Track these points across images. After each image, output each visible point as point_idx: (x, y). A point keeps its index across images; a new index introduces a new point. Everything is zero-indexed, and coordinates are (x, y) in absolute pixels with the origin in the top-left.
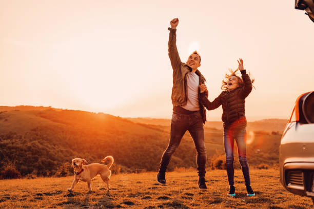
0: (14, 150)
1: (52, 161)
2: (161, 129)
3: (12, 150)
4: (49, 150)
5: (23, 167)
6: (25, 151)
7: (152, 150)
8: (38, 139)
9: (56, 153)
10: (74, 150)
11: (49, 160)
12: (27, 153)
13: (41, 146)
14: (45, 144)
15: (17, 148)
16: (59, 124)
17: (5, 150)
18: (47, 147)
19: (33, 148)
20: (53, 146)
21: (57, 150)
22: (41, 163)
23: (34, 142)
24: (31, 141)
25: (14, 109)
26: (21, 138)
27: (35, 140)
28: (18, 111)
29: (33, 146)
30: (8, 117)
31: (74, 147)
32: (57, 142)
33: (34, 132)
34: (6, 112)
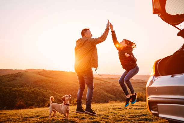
0: (25, 93)
1: (45, 98)
2: (103, 80)
3: (24, 93)
4: (43, 92)
5: (29, 102)
6: (31, 93)
7: (98, 91)
8: (38, 87)
9: (47, 94)
12: (32, 94)
13: (39, 91)
15: (26, 92)
16: (49, 78)
17: (20, 93)
18: (42, 90)
20: (45, 90)
22: (39, 100)
23: (36, 88)
24: (34, 88)
25: (25, 71)
26: (28, 86)
28: (27, 72)
29: (35, 91)
30: (22, 75)
31: (57, 91)
32: (48, 88)
33: (36, 83)
34: (21, 72)
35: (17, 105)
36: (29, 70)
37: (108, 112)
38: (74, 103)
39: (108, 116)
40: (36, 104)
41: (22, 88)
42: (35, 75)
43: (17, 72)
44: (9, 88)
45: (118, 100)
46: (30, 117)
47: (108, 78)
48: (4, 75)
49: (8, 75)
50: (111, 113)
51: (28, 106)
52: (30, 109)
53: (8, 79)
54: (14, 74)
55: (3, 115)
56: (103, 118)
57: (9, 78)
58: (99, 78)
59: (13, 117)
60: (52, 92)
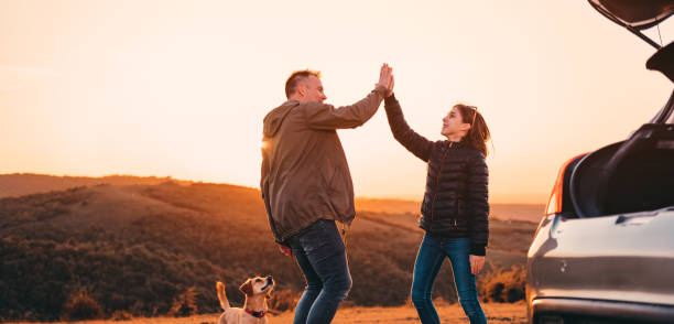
0: (99, 263)
1: (172, 284)
2: (386, 219)
3: (96, 263)
4: (165, 262)
5: (115, 296)
6: (121, 265)
7: (368, 262)
8: (146, 241)
9: (179, 270)
10: (214, 262)
11: (167, 282)
12: (124, 268)
13: (150, 255)
14: (159, 251)
15: (104, 259)
16: (186, 210)
17: (81, 262)
18: (162, 255)
19: (135, 258)
20: (173, 254)
21: (182, 262)
22: (150, 289)
23: (138, 246)
24: (131, 244)
25: (100, 183)
26: (112, 238)
27: (138, 241)
28: (107, 185)
29: (137, 255)
30: (88, 197)
31: (214, 257)
32: (181, 248)
33: (138, 228)
34: (84, 187)
35: (72, 306)
36: (115, 178)
38: (277, 304)
40: (140, 304)
41: (88, 245)
42: (134, 196)
43: (73, 187)
44: (45, 242)
45: (443, 295)
47: (408, 214)
48: (25, 194)
49: (39, 196)
51: (109, 310)
52: (117, 320)
53: (40, 208)
54: (62, 193)
57: (43, 205)
58: (372, 213)
60: (197, 261)
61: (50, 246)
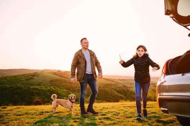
2: (114, 81)
3: (41, 91)
4: (58, 91)
5: (45, 99)
6: (47, 92)
7: (109, 91)
8: (53, 86)
10: (71, 91)
12: (48, 92)
13: (54, 89)
14: (57, 88)
15: (43, 90)
16: (63, 78)
17: (37, 91)
18: (57, 89)
20: (60, 89)
21: (62, 91)
23: (51, 87)
24: (49, 86)
25: (42, 71)
26: (44, 85)
27: (51, 86)
28: (44, 72)
29: (51, 89)
30: (39, 75)
31: (70, 90)
32: (62, 88)
33: (51, 82)
34: (38, 72)
35: (35, 102)
36: (45, 70)
37: (118, 109)
38: (87, 102)
39: (119, 113)
41: (39, 87)
42: (51, 75)
43: (35, 72)
44: (28, 86)
45: (128, 99)
46: (46, 112)
47: (120, 79)
48: (23, 74)
49: (27, 74)
50: (122, 111)
51: (44, 103)
52: (46, 105)
53: (27, 78)
54: (32, 74)
55: (21, 109)
56: (114, 115)
57: (27, 77)
58: (110, 79)
59: (30, 112)
60: (66, 91)
61: (29, 87)
